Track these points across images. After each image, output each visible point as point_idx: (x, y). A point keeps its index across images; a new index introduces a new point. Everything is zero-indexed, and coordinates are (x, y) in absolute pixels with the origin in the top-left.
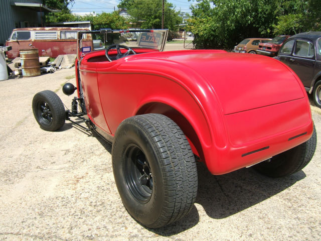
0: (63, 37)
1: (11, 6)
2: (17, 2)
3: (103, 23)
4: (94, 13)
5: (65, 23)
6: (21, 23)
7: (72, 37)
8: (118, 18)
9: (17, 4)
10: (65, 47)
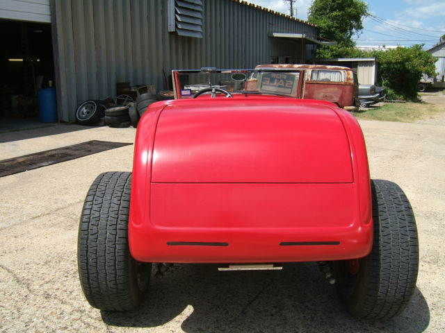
0: (315, 78)
1: (269, 37)
2: (275, 32)
3: (393, 61)
4: (384, 46)
5: (340, 60)
6: (280, 58)
7: (327, 79)
8: (420, 54)
9: (276, 35)
10: (316, 92)
